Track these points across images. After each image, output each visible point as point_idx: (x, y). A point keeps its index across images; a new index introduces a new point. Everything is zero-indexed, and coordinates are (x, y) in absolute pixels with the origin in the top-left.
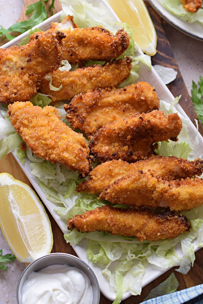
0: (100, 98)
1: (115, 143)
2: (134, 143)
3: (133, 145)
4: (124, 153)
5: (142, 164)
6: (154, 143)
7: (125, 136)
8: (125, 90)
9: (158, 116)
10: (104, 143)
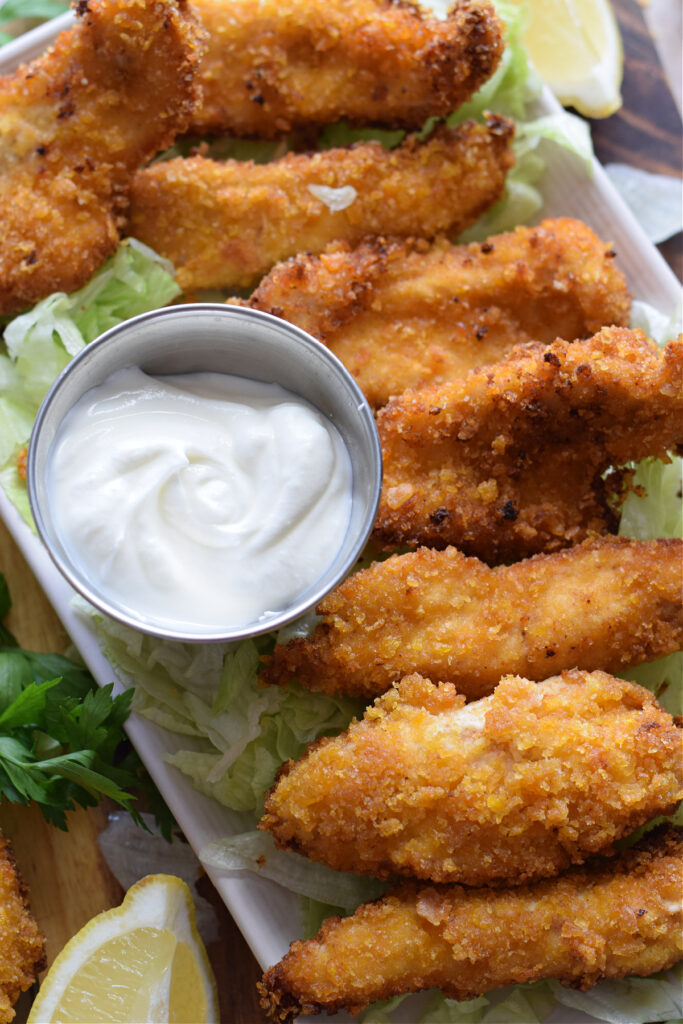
0: (382, 278)
1: (440, 469)
2: (521, 467)
3: (516, 479)
4: (480, 513)
5: (543, 570)
6: (610, 471)
7: (480, 440)
8: (487, 250)
9: (623, 349)
10: (397, 468)
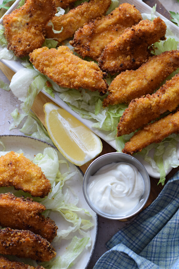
0: (95, 27)
1: (119, 57)
2: (133, 51)
3: (133, 54)
4: (128, 62)
5: (144, 67)
6: (149, 47)
7: (125, 49)
8: (112, 14)
9: (145, 24)
10: (111, 59)
